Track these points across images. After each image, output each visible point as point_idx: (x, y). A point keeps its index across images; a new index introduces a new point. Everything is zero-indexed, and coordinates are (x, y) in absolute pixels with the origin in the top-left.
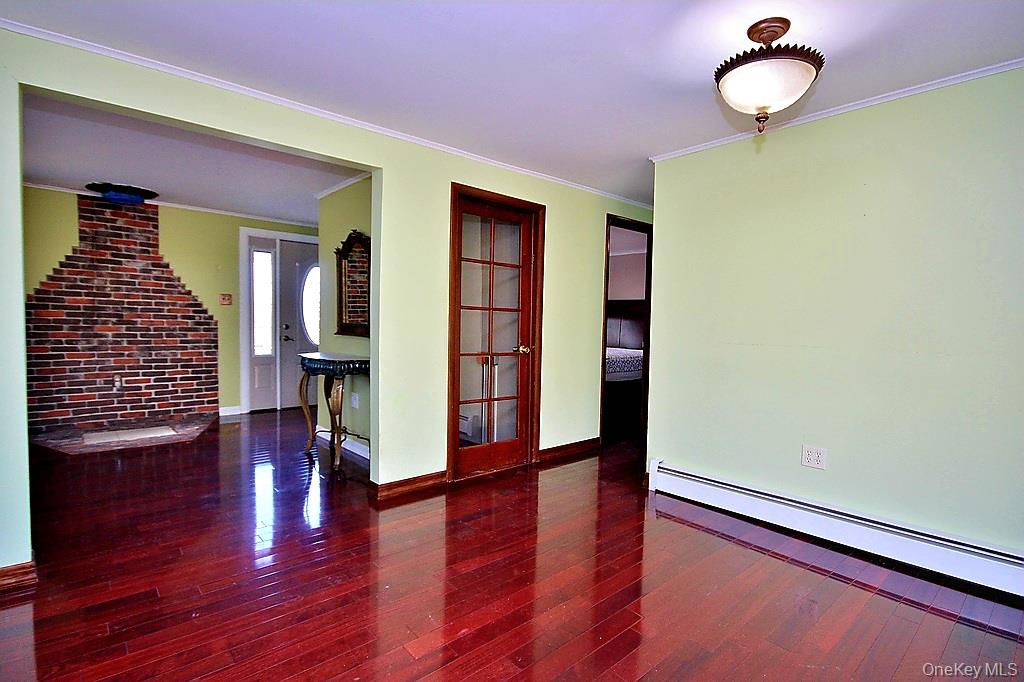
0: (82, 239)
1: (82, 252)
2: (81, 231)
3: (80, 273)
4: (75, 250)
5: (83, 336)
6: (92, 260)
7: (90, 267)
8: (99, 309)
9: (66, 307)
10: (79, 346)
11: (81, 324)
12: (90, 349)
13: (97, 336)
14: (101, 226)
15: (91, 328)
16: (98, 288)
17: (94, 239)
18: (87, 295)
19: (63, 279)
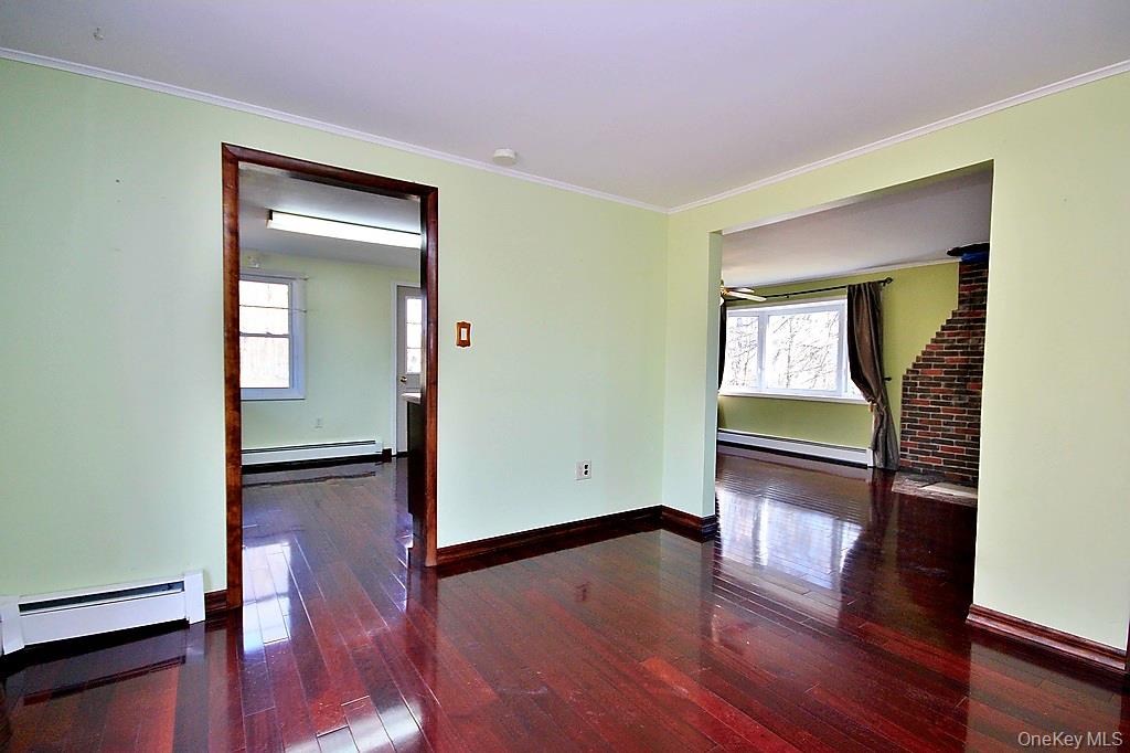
0: (960, 302)
1: (960, 315)
2: (960, 296)
3: (958, 334)
4: (954, 314)
5: (956, 392)
6: (969, 321)
7: (965, 328)
8: (970, 367)
9: (944, 366)
10: (953, 402)
11: (956, 382)
12: (961, 405)
13: (968, 393)
14: (978, 287)
15: (965, 386)
16: (972, 347)
17: (971, 301)
18: (962, 354)
19: (943, 341)
